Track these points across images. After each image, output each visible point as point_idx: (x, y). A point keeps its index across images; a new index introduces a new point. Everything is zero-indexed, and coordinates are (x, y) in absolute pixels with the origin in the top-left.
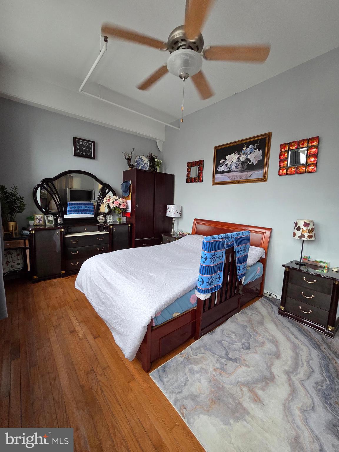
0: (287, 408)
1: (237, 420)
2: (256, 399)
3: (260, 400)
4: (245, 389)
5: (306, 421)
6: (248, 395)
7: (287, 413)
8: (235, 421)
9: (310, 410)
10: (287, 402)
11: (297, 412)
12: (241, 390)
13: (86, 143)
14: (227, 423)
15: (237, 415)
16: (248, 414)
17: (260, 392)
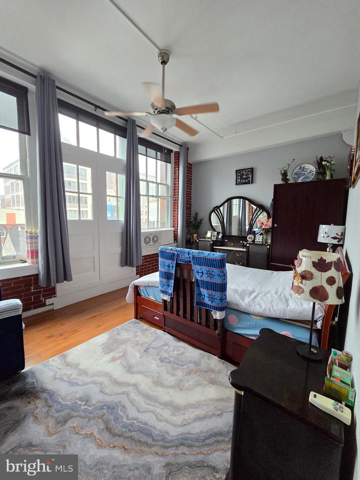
0: (105, 374)
1: (103, 349)
2: (114, 359)
3: (113, 361)
4: (121, 354)
5: (94, 383)
6: (117, 355)
7: (102, 374)
8: (102, 348)
9: (101, 388)
10: (110, 376)
11: (101, 379)
12: (120, 352)
13: (246, 171)
14: (102, 345)
15: (106, 349)
16: (105, 354)
17: (119, 361)
